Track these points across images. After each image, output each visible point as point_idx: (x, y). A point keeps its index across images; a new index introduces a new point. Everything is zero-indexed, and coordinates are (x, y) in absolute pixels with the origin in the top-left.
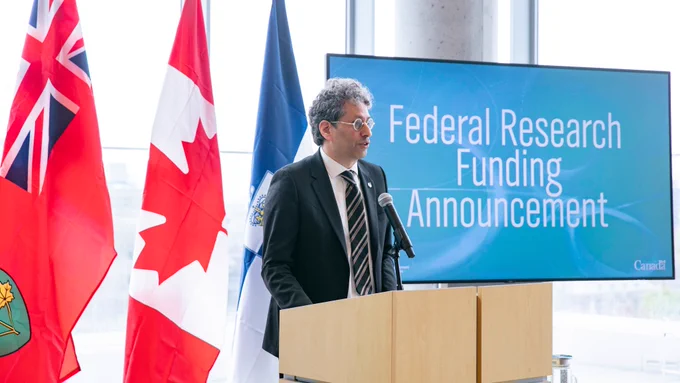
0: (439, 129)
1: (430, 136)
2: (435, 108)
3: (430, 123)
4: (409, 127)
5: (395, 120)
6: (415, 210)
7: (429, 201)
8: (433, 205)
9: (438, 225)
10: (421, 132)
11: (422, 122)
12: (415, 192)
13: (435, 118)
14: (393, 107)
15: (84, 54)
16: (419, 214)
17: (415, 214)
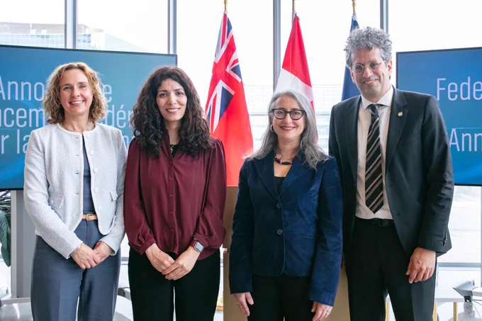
0: (472, 90)
1: (465, 95)
2: (469, 78)
3: (465, 87)
4: (449, 91)
5: (440, 87)
6: (454, 141)
7: (464, 135)
8: (467, 138)
9: (470, 150)
10: (458, 93)
11: (459, 87)
12: (454, 130)
13: (469, 84)
14: (439, 80)
15: (238, 66)
16: (457, 143)
17: (454, 144)
